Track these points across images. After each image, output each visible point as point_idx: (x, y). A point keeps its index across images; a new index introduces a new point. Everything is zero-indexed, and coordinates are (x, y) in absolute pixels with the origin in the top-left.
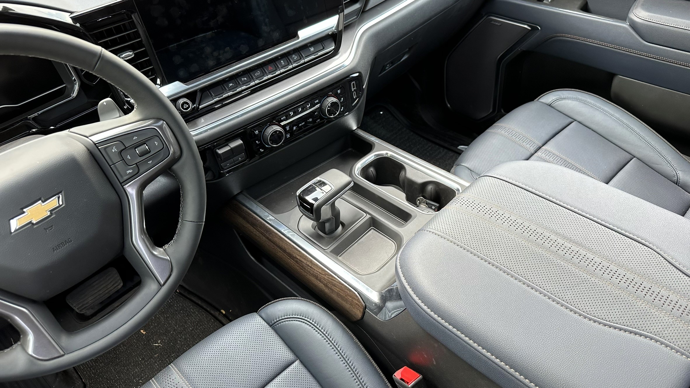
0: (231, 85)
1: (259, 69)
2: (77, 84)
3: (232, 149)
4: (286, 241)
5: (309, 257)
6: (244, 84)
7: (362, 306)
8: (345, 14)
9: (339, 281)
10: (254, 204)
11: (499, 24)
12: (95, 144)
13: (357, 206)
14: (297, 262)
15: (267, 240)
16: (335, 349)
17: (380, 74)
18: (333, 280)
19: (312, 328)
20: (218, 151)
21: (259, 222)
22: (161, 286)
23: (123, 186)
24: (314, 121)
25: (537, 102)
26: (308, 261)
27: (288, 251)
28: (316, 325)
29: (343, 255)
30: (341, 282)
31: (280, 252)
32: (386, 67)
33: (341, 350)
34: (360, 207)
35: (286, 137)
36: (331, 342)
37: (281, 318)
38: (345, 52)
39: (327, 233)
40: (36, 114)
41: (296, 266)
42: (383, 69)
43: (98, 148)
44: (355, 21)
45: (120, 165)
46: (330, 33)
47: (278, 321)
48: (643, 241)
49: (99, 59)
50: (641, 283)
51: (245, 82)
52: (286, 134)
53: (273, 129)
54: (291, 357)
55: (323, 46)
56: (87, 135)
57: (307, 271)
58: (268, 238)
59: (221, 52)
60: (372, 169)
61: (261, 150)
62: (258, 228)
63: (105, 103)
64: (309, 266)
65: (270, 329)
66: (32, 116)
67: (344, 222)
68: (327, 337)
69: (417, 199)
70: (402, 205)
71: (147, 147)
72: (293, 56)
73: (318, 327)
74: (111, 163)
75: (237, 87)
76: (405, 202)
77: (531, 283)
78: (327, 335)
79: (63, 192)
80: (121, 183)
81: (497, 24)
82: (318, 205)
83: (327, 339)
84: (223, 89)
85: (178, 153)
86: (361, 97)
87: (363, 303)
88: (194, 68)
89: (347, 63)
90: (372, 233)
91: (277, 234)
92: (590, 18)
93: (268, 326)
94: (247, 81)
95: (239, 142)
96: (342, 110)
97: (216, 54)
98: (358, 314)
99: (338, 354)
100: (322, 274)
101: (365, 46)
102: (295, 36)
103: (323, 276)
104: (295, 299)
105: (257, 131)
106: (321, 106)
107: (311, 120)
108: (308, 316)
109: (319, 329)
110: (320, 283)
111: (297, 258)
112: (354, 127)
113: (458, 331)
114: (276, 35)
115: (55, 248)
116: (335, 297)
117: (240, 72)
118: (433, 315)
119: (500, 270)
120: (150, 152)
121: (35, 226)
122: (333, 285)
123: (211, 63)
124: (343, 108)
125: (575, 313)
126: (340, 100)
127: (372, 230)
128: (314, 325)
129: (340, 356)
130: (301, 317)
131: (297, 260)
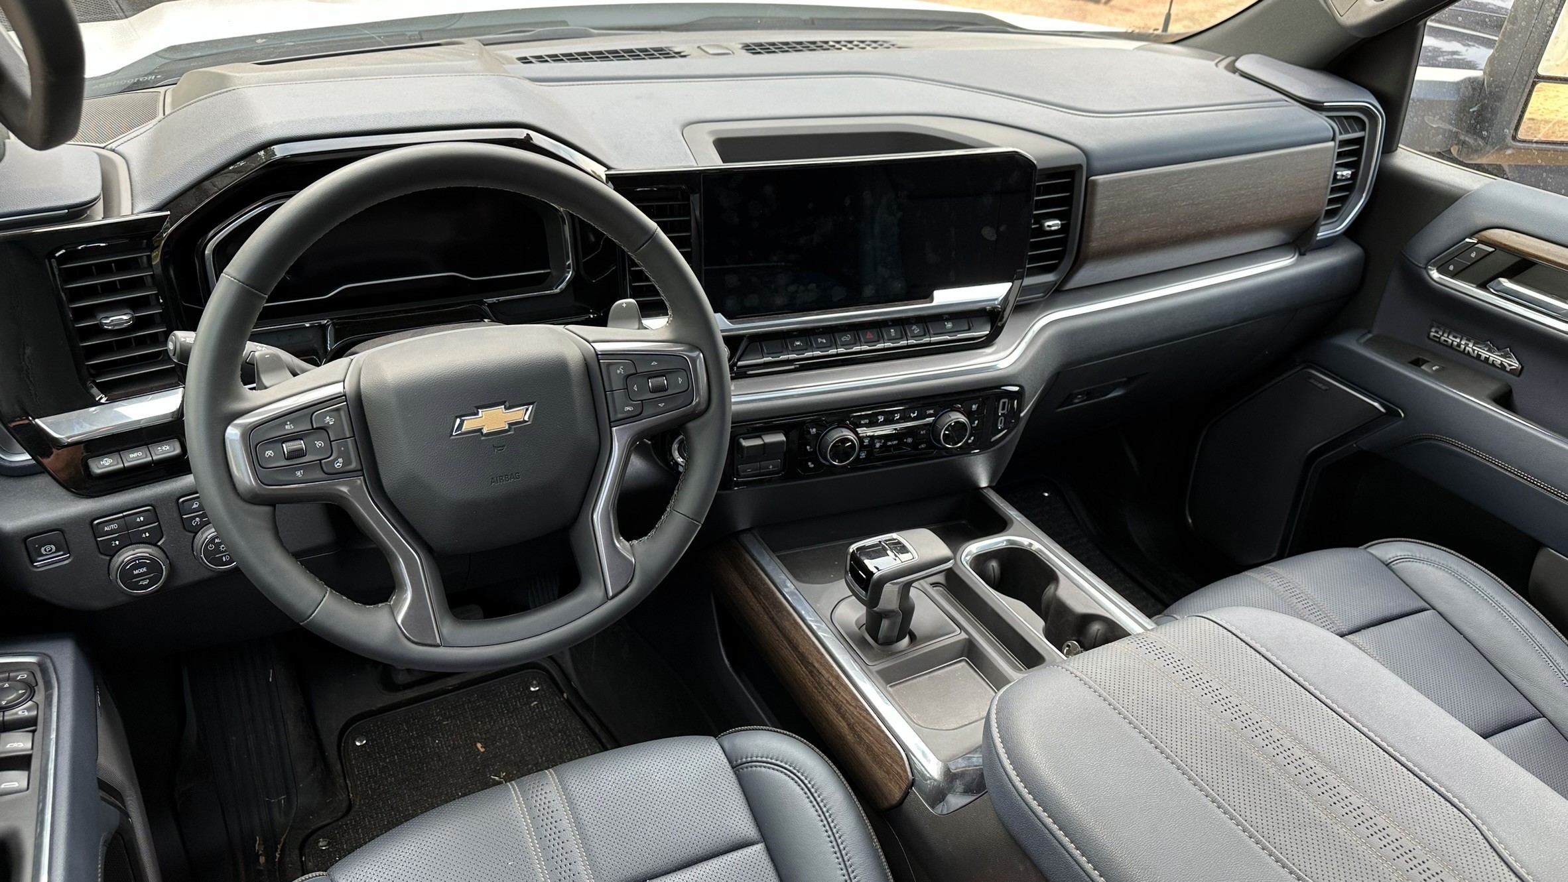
0: (798, 343)
1: (852, 333)
2: (571, 273)
3: (765, 445)
4: (803, 631)
5: (837, 668)
6: (818, 348)
7: (909, 780)
8: (1023, 284)
9: (877, 724)
10: (766, 554)
11: (1324, 388)
12: (597, 355)
13: (949, 613)
14: (811, 672)
15: (769, 621)
16: (834, 843)
17: (1060, 407)
18: (867, 719)
19: (806, 793)
20: (742, 440)
21: (766, 586)
22: (607, 598)
23: (611, 427)
24: (914, 446)
25: (1362, 552)
26: (832, 675)
27: (802, 649)
28: (813, 790)
29: (898, 687)
30: (880, 726)
31: (786, 648)
32: (1074, 399)
33: (844, 849)
34: (952, 616)
35: (858, 455)
36: (832, 830)
37: (754, 759)
38: (1005, 349)
39: (880, 642)
40: (495, 300)
41: (807, 680)
42: (1069, 399)
43: (598, 360)
44: (1040, 302)
45: (619, 395)
46: (988, 308)
47: (748, 763)
48: (1456, 800)
49: (650, 239)
50: (1425, 860)
51: (821, 346)
52: (860, 451)
53: (841, 434)
54: (752, 833)
55: (969, 324)
56: (590, 339)
57: (826, 693)
58: (772, 619)
59: (802, 288)
60: (994, 564)
61: (810, 463)
62: (761, 597)
63: (624, 305)
64: (831, 684)
65: (731, 771)
66: (489, 301)
67: (916, 634)
68: (826, 818)
69: (1066, 644)
70: (1033, 637)
71: (665, 382)
72: (914, 327)
73: (816, 795)
74: (607, 388)
75: (806, 350)
76: (1040, 634)
77: (1221, 798)
78: (827, 814)
79: (536, 403)
80: (610, 422)
81: (1320, 385)
82: (881, 575)
83: (825, 822)
84: (783, 347)
85: (703, 406)
86: (1012, 430)
87: (910, 774)
88: (752, 300)
89: (1003, 364)
90: (962, 668)
91: (791, 615)
92: (1506, 419)
93: (727, 764)
94: (825, 346)
95: (781, 438)
96: (970, 441)
97: (792, 288)
98: (895, 792)
99: (838, 854)
100: (850, 705)
101: (1044, 347)
102: (928, 296)
103: (851, 708)
104: (789, 735)
105: (814, 430)
106: (935, 421)
107: (910, 440)
108: (804, 771)
109: (816, 800)
110: (843, 721)
111: (814, 667)
112: (984, 483)
113: (1066, 836)
114: (898, 286)
115: (495, 479)
116: (862, 753)
117: (818, 328)
118: (1031, 800)
119: (1172, 763)
120: (667, 390)
121: (483, 438)
122: (864, 729)
123: (779, 301)
124: (972, 438)
125: (1284, 867)
126: (972, 422)
127: (963, 663)
128: (811, 791)
129: (841, 860)
130: (791, 768)
131: (813, 669)
